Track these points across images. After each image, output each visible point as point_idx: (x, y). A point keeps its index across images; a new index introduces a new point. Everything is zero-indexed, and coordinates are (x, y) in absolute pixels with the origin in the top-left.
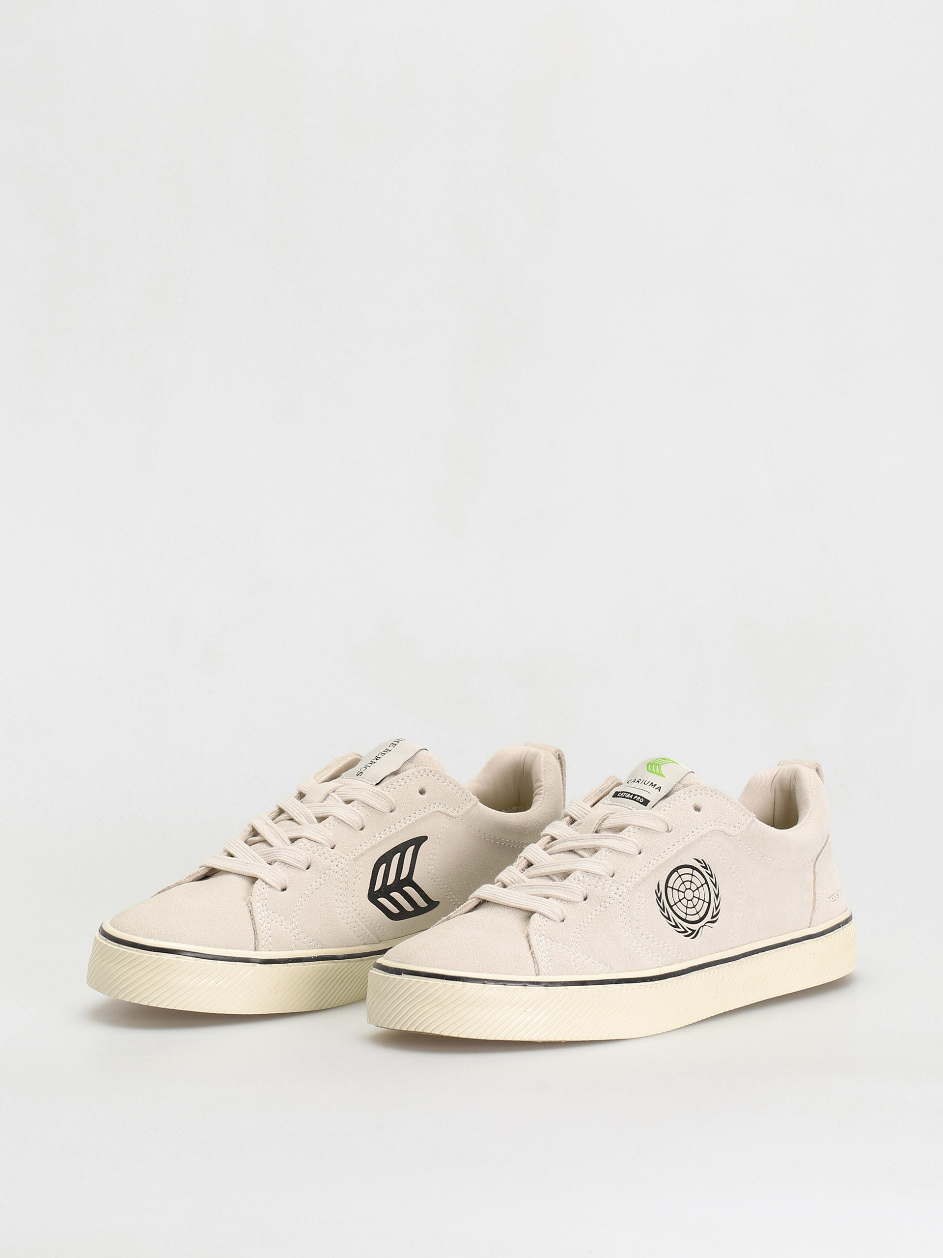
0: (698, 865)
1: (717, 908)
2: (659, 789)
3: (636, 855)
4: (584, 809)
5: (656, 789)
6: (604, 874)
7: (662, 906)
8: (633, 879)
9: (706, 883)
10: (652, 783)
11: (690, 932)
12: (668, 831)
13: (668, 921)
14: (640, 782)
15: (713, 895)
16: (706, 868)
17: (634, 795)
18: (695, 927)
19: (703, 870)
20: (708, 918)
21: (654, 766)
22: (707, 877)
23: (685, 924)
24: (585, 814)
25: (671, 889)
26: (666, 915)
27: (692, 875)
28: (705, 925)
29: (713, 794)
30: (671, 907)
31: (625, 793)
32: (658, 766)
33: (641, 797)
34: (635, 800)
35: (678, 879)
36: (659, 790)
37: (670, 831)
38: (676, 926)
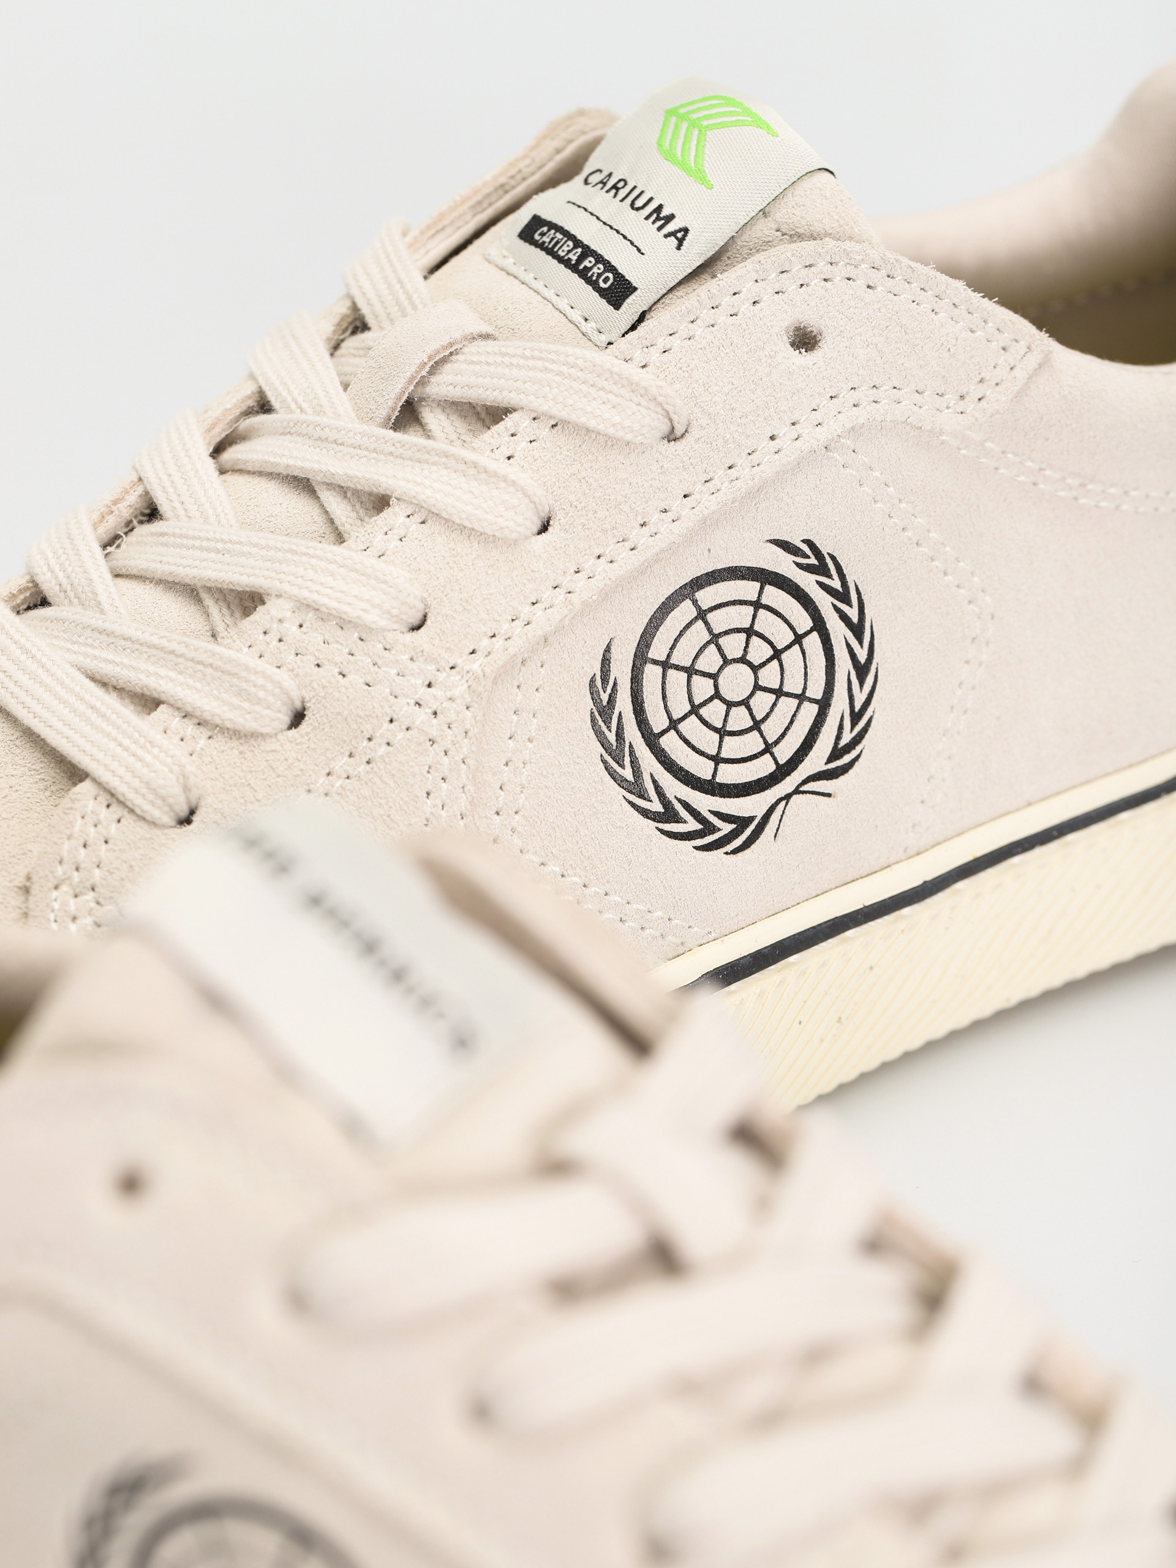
0: (784, 564)
1: (856, 717)
2: (681, 236)
3: (527, 538)
4: (400, 282)
5: (666, 236)
6: (383, 623)
7: (612, 737)
8: (498, 642)
9: (819, 625)
10: (660, 208)
11: (727, 828)
12: (672, 437)
13: (632, 798)
14: (622, 193)
15: (844, 665)
16: (820, 569)
17: (587, 252)
18: (752, 806)
19: (808, 582)
20: (816, 761)
21: (685, 126)
22: (824, 602)
23: (705, 803)
24: (398, 304)
25: (659, 670)
26: (627, 773)
27: (757, 605)
28: (797, 791)
29: (875, 277)
30: (652, 740)
31: (559, 236)
32: (696, 132)
33: (609, 267)
34: (583, 274)
35: (693, 627)
36: (681, 242)
37: (678, 433)
38: (669, 815)
